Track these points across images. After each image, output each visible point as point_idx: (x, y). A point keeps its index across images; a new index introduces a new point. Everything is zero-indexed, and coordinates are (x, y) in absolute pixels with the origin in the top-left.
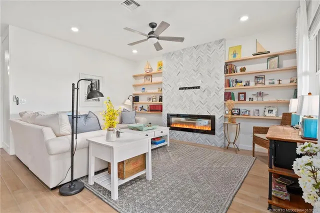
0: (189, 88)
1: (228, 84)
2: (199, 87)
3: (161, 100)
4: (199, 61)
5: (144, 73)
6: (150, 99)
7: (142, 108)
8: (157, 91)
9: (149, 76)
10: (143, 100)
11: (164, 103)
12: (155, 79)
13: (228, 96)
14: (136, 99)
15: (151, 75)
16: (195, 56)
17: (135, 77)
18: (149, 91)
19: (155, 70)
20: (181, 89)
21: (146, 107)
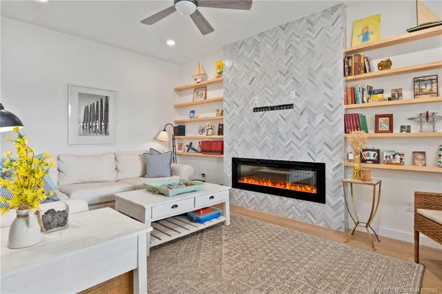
0: (272, 108)
1: (352, 96)
2: (290, 106)
3: (221, 132)
4: (291, 54)
5: (194, 83)
6: (203, 130)
7: (190, 147)
8: (213, 115)
9: (201, 88)
10: (192, 132)
11: (226, 137)
12: (212, 94)
13: (353, 123)
14: (180, 130)
15: (205, 87)
16: (282, 45)
17: (179, 90)
18: (201, 116)
19: (212, 76)
20: (256, 110)
21: (196, 145)
